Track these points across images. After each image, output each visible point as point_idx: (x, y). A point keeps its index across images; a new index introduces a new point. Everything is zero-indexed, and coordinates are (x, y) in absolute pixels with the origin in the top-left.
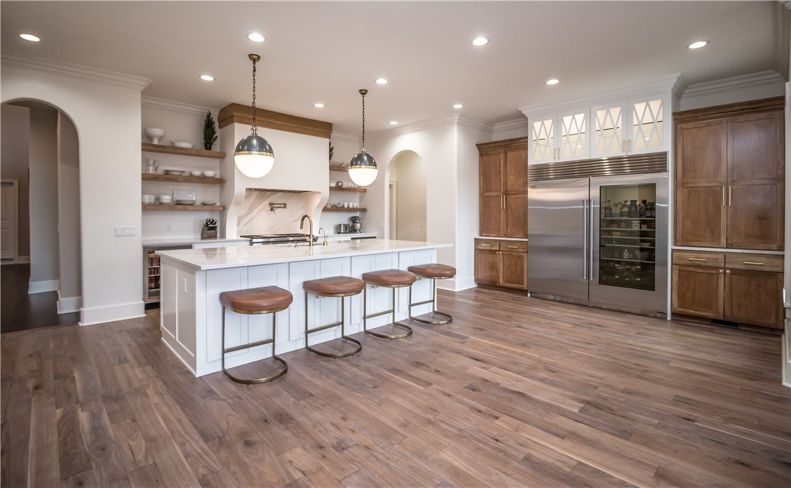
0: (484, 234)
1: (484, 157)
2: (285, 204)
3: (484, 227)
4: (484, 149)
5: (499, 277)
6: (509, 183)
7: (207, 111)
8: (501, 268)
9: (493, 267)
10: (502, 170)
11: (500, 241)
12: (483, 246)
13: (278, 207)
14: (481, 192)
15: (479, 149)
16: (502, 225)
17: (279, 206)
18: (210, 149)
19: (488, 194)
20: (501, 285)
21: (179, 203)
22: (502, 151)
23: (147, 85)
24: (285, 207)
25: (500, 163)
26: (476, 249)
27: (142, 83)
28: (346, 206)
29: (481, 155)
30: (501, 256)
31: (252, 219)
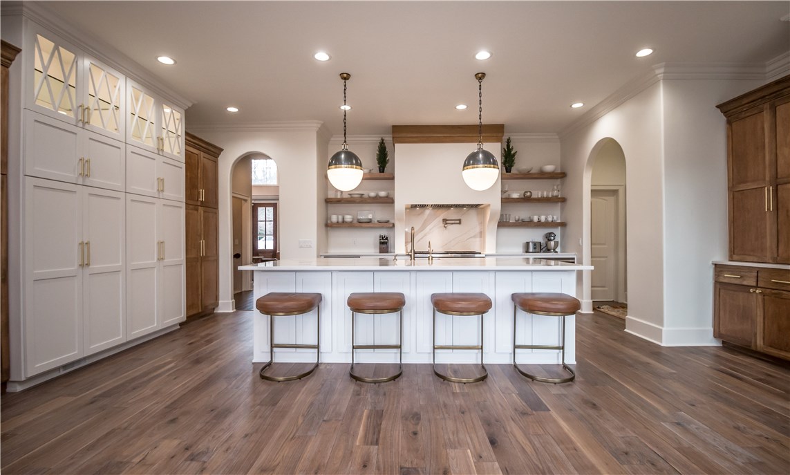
0: (735, 257)
1: (734, 125)
2: (460, 220)
3: (737, 246)
4: (733, 110)
5: (755, 334)
6: (781, 162)
7: (380, 139)
8: (760, 320)
9: (746, 315)
10: (767, 140)
11: (758, 270)
12: (728, 277)
13: (452, 224)
14: (731, 185)
15: (725, 113)
16: (769, 241)
17: (453, 222)
18: (383, 172)
19: (742, 187)
20: (759, 349)
21: (360, 222)
22: (767, 106)
23: (319, 126)
24: (460, 223)
25: (763, 129)
26: (717, 283)
27: (316, 125)
28: (536, 219)
29: (729, 123)
30: (760, 297)
31: (425, 235)
